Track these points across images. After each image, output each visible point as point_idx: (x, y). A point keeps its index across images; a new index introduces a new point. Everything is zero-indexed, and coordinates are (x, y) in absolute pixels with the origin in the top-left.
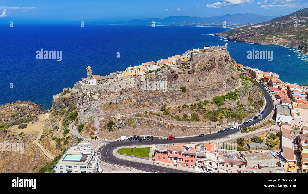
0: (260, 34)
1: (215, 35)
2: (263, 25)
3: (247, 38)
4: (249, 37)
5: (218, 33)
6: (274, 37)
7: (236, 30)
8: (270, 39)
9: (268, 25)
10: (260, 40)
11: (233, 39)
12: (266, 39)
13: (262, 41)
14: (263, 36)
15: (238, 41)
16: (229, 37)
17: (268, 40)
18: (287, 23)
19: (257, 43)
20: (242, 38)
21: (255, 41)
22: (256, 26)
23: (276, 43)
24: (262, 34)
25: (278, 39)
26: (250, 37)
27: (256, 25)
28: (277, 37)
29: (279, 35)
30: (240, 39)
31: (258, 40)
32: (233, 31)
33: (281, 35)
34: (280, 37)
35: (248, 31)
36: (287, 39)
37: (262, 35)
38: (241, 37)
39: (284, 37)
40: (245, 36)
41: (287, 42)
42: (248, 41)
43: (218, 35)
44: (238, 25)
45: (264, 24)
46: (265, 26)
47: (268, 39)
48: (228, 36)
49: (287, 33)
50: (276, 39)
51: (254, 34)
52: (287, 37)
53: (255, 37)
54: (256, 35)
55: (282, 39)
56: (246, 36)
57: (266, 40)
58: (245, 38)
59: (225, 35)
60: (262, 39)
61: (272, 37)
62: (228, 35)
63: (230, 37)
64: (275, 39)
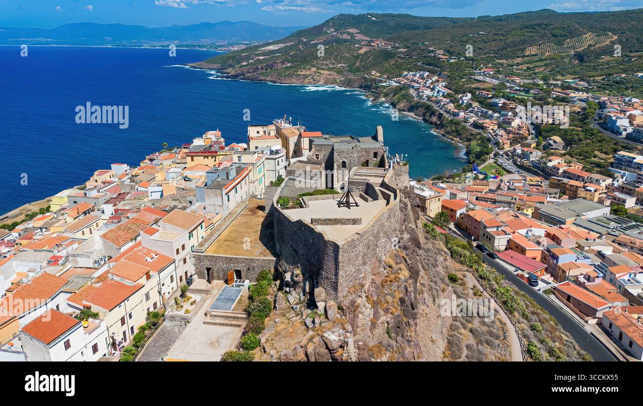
0: (286, 63)
1: (192, 67)
2: (282, 45)
3: (263, 72)
4: (266, 70)
5: (198, 63)
6: (314, 69)
7: (236, 56)
8: (308, 73)
9: (291, 45)
10: (289, 75)
11: (236, 76)
12: (299, 73)
13: (293, 78)
14: (292, 67)
15: (248, 78)
16: (225, 71)
17: (304, 75)
18: (322, 41)
19: (286, 82)
20: (254, 72)
21: (280, 78)
22: (271, 48)
23: (319, 81)
24: (289, 62)
25: (320, 73)
26: (269, 70)
27: (271, 45)
28: (318, 68)
29: (319, 64)
30: (249, 75)
31: (285, 77)
32: (230, 58)
33: (324, 64)
34: (323, 68)
35: (260, 57)
36: (335, 71)
37: (289, 65)
38: (251, 71)
39: (330, 69)
40: (257, 69)
41: (336, 77)
42: (268, 79)
43: (198, 66)
44: (232, 45)
45: (284, 43)
46: (287, 46)
47: (303, 73)
48: (222, 69)
49: (333, 61)
50: (318, 72)
51: (275, 63)
52: (335, 68)
53: (278, 70)
54: (279, 66)
55: (327, 72)
56: (260, 67)
57: (300, 75)
58: (260, 72)
59: (215, 66)
60: (292, 75)
61: (310, 69)
62: (220, 68)
63: (228, 71)
64: (315, 72)
